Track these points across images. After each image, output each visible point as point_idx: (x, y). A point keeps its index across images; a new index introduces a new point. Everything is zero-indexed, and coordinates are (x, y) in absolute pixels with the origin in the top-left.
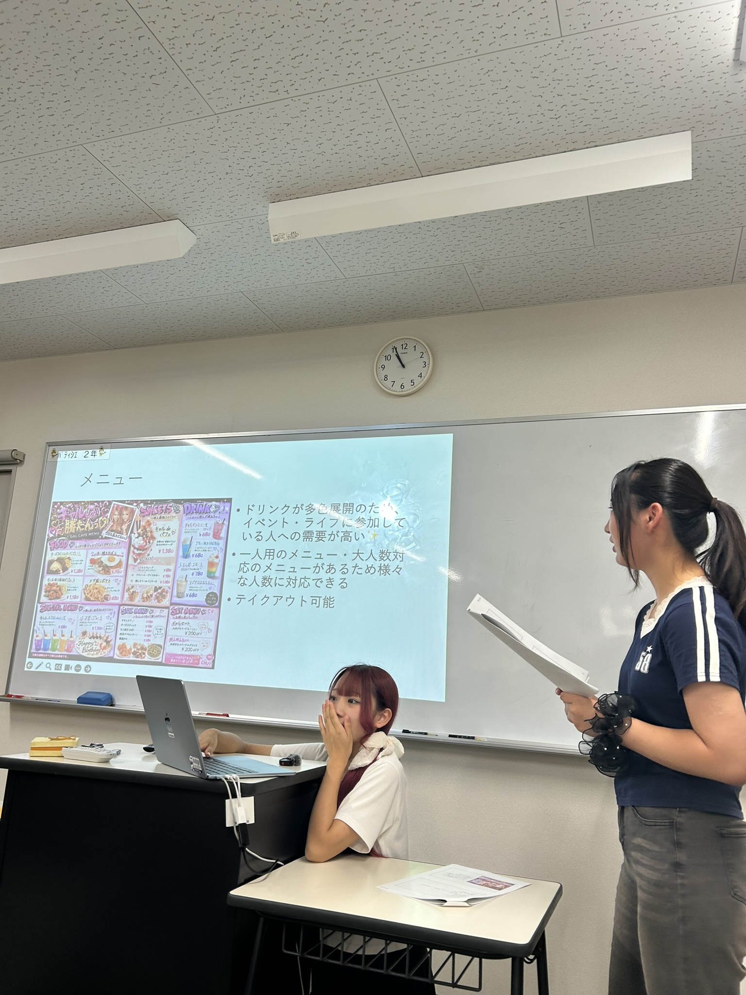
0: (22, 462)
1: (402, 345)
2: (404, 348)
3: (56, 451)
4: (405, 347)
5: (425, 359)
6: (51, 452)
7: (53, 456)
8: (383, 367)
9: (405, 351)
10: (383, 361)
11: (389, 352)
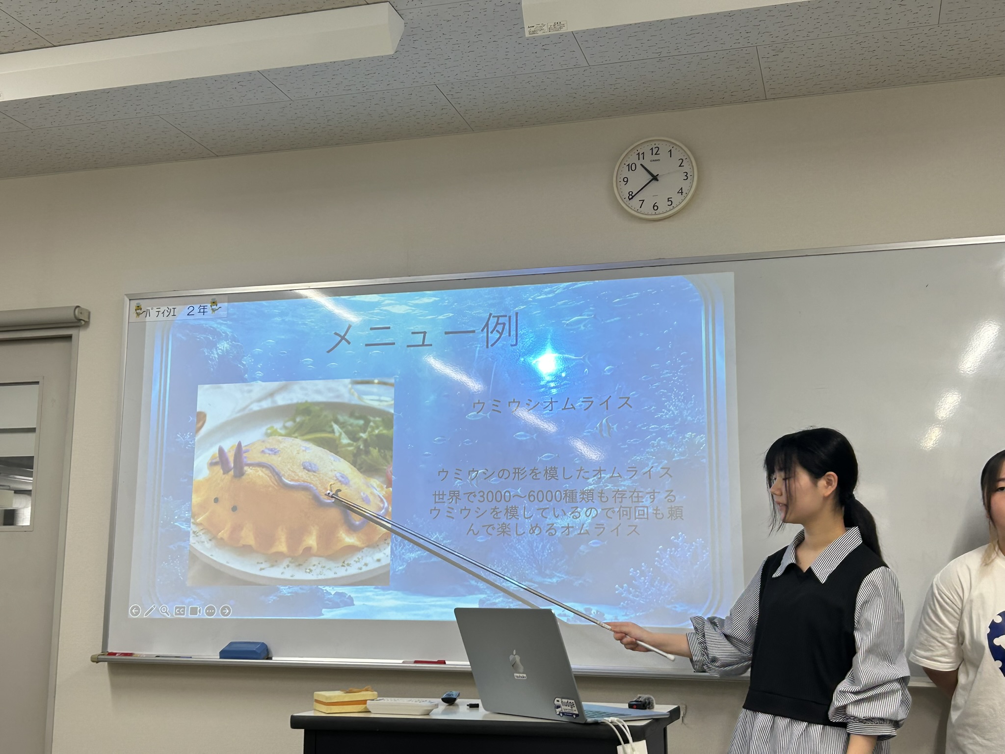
0: (87, 323)
1: (652, 149)
2: (654, 153)
3: (142, 307)
4: (655, 151)
5: (686, 167)
6: (135, 308)
7: (138, 314)
8: (626, 180)
9: (656, 157)
10: (625, 173)
11: (633, 159)
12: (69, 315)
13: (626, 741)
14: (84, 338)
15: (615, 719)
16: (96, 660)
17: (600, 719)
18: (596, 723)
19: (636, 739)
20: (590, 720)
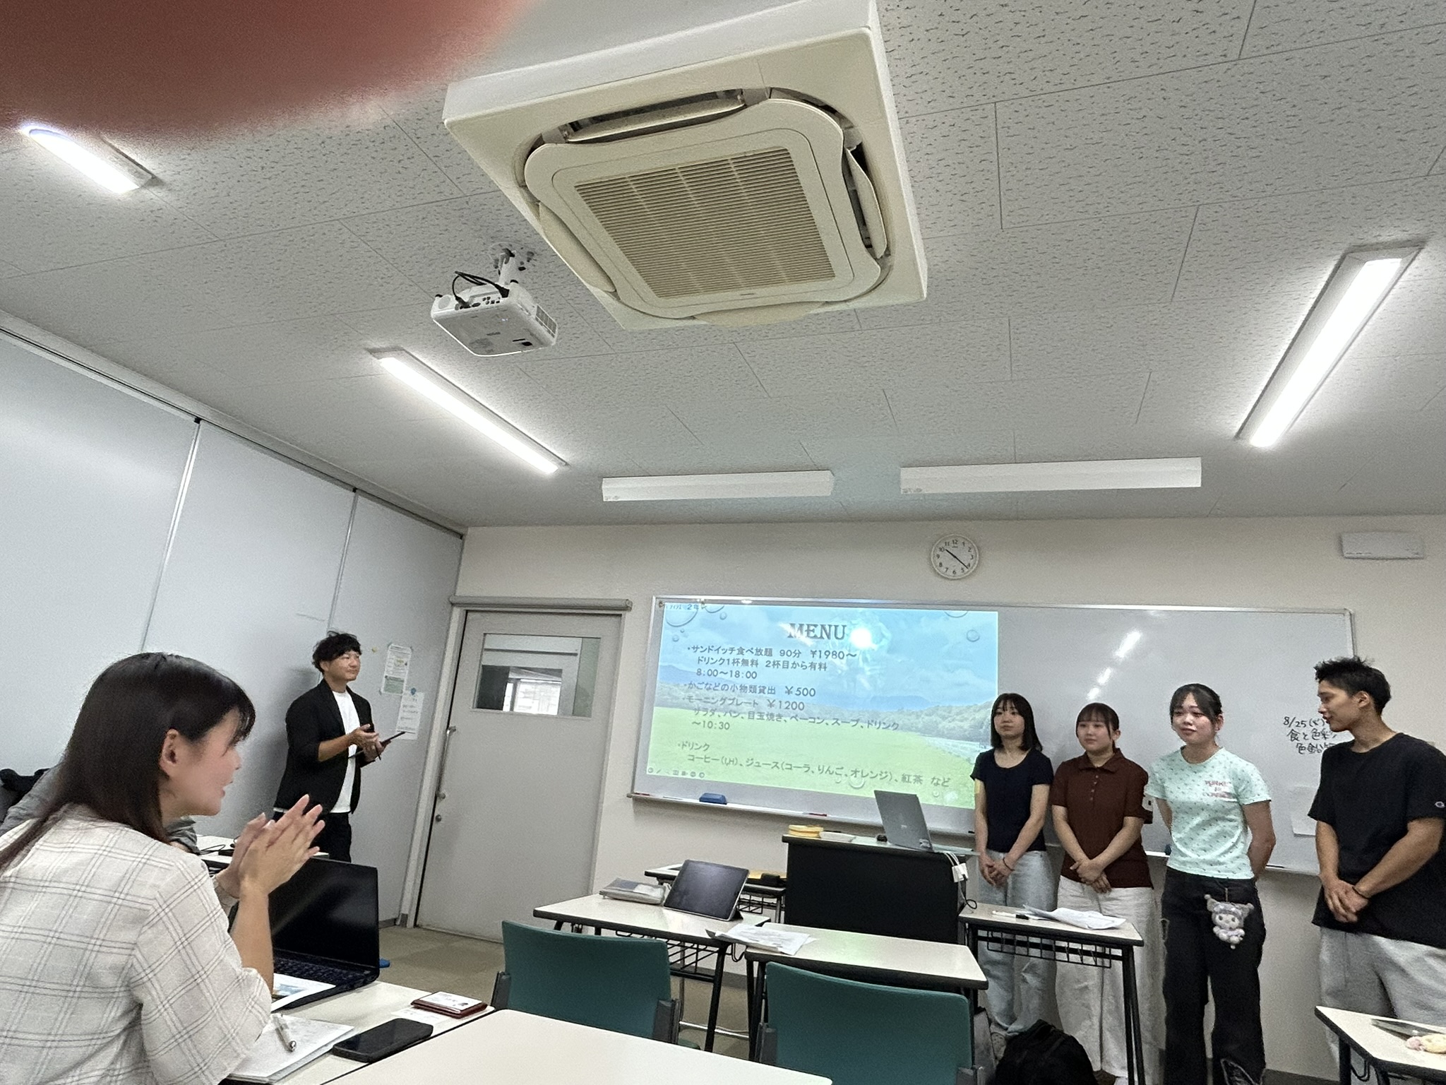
0: (631, 609)
1: (953, 541)
4: (955, 542)
5: (972, 553)
8: (938, 556)
9: (956, 545)
10: (938, 552)
11: (943, 545)
12: (622, 604)
13: (956, 864)
14: (627, 616)
15: (949, 852)
16: (629, 796)
17: (941, 852)
18: (938, 853)
19: (961, 863)
20: (936, 851)
